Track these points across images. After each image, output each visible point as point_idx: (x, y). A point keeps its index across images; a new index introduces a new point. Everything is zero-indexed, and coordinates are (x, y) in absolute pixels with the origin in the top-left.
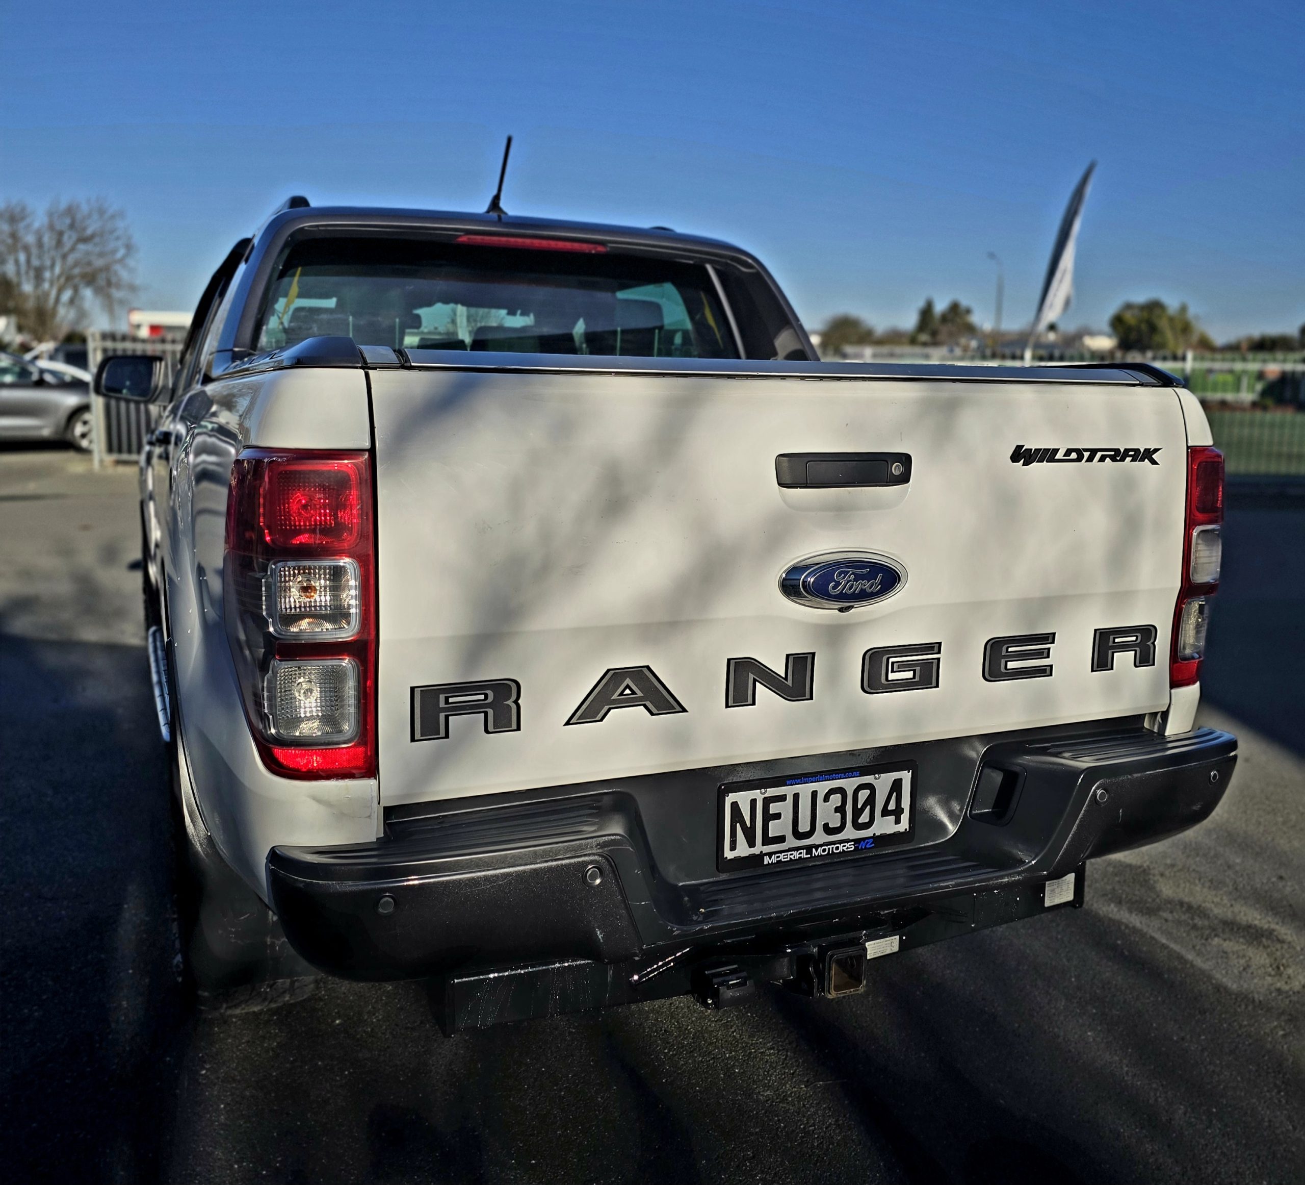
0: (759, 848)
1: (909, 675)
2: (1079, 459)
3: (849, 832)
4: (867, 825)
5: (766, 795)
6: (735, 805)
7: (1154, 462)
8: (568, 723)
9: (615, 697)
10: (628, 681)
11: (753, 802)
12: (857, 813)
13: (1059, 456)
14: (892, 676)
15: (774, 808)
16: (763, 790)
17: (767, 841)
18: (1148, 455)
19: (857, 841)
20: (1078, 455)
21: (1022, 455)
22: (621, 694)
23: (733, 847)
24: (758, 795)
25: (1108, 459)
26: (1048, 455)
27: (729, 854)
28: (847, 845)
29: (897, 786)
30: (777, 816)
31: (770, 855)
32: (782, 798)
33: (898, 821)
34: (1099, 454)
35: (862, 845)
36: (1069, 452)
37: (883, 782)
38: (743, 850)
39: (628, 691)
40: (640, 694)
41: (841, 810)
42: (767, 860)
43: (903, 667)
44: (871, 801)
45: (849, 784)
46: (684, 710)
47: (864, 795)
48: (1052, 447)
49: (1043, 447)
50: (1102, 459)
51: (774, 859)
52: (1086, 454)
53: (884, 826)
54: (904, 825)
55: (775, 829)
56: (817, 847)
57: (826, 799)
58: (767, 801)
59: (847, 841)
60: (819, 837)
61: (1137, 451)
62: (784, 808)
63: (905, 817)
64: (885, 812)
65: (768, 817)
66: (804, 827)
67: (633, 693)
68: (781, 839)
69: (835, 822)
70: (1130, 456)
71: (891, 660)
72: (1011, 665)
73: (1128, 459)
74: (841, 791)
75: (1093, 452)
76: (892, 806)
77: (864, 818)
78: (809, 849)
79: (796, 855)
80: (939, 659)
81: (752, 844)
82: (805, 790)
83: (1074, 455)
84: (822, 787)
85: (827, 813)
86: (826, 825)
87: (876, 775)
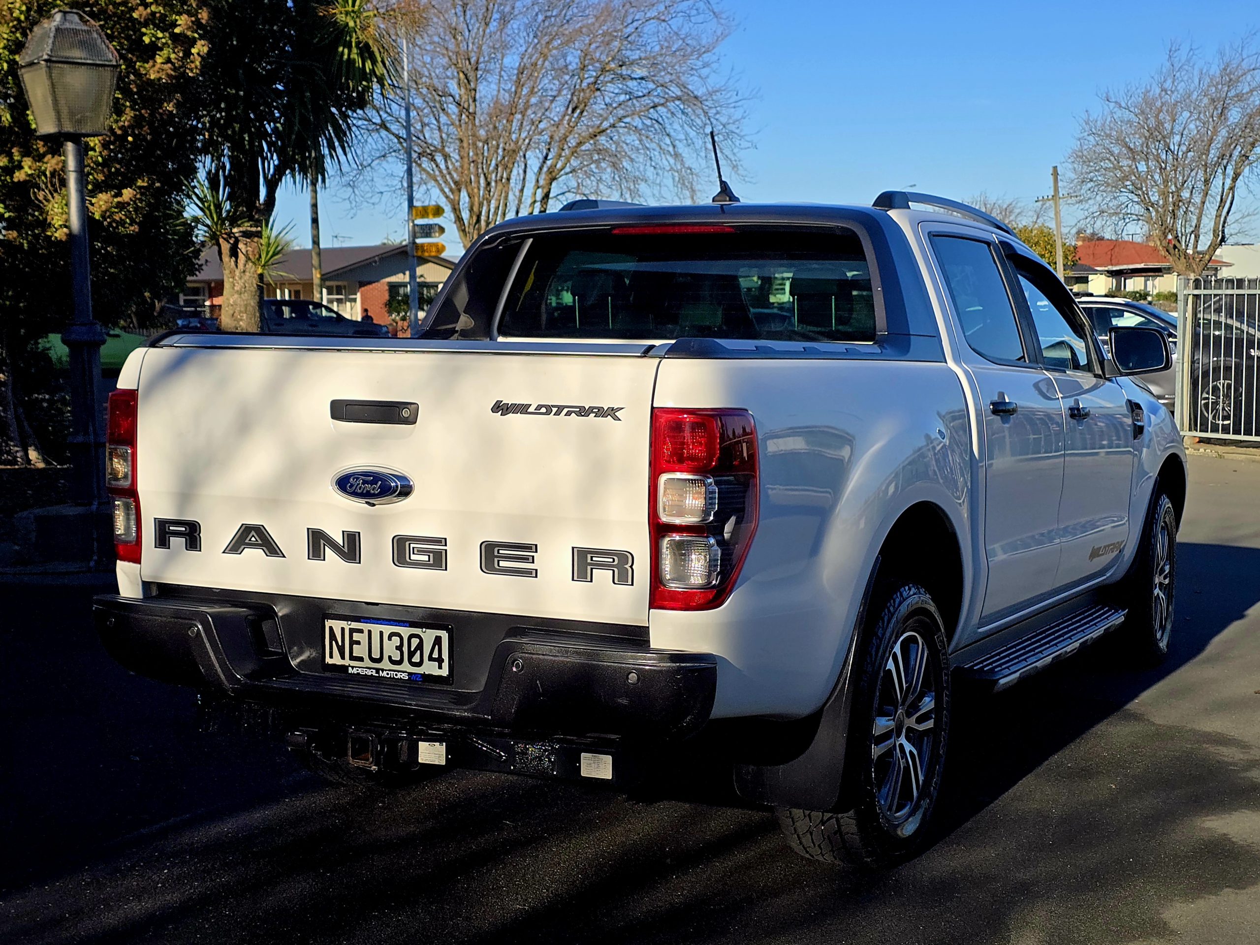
0: (347, 662)
1: (426, 558)
2: (548, 413)
3: (406, 666)
4: (419, 664)
5: (351, 627)
6: (331, 628)
7: (617, 420)
8: (224, 552)
9: (247, 541)
10: (253, 533)
11: (343, 629)
12: (411, 654)
13: (531, 409)
14: (413, 557)
15: (356, 637)
16: (349, 622)
17: (352, 658)
18: (612, 413)
19: (410, 674)
20: (547, 409)
21: (501, 408)
22: (250, 540)
23: (331, 657)
24: (347, 625)
25: (573, 414)
26: (522, 409)
27: (328, 660)
28: (403, 674)
29: (438, 641)
30: (358, 643)
31: (353, 667)
32: (361, 631)
33: (440, 667)
34: (566, 410)
35: (414, 677)
36: (539, 407)
37: (429, 636)
38: (337, 660)
39: (253, 539)
40: (260, 542)
41: (400, 648)
42: (350, 670)
43: (421, 552)
44: (420, 647)
45: (406, 632)
46: (284, 556)
47: (415, 642)
50: (568, 414)
51: (355, 671)
52: (554, 410)
53: (430, 668)
54: (445, 672)
55: (358, 651)
56: (383, 670)
57: (390, 639)
58: (352, 631)
59: (404, 672)
60: (385, 664)
61: (599, 409)
62: (362, 638)
63: (446, 665)
64: (431, 659)
65: (353, 643)
66: (376, 655)
67: (257, 541)
68: (361, 659)
69: (397, 657)
70: (594, 412)
71: (412, 546)
72: (502, 564)
73: (592, 415)
74: (398, 635)
75: (560, 409)
76: (435, 655)
77: (416, 659)
78: (377, 670)
79: (369, 672)
80: (446, 550)
81: (343, 658)
82: (376, 628)
83: (543, 410)
84: (388, 629)
85: (390, 647)
86: (390, 657)
87: (424, 630)
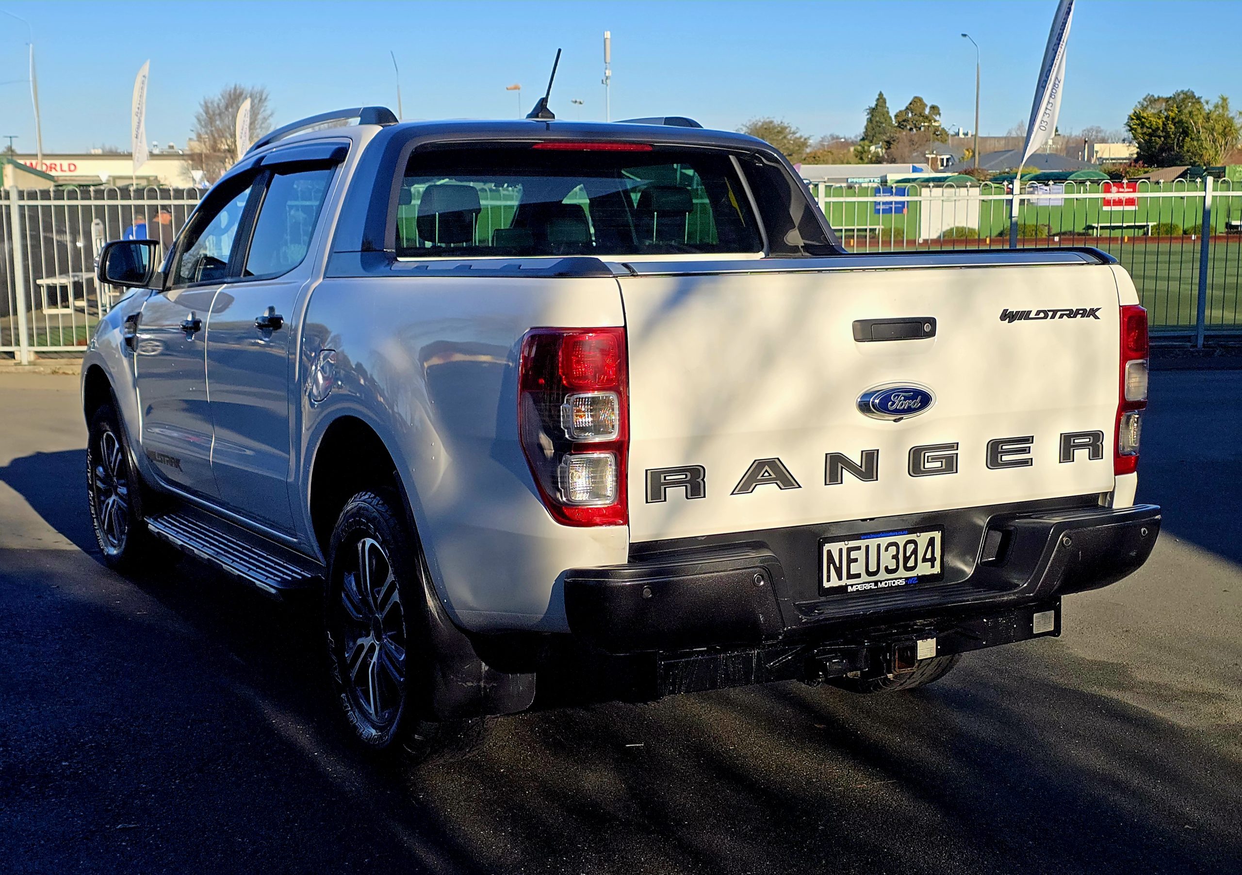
0: (844, 582)
1: (938, 464)
2: (1045, 317)
3: (902, 573)
4: (913, 569)
5: (848, 546)
6: (829, 552)
7: (1097, 318)
8: (732, 494)
9: (759, 478)
10: (767, 468)
11: (841, 550)
12: (906, 559)
13: (1032, 315)
14: (927, 465)
15: (853, 555)
16: (846, 542)
17: (850, 576)
18: (1093, 313)
19: (907, 579)
20: (1045, 314)
21: (1008, 316)
22: (763, 476)
23: (829, 580)
24: (844, 545)
25: (1065, 316)
26: (1025, 315)
27: (826, 585)
28: (901, 581)
29: (932, 542)
30: (856, 560)
31: (852, 586)
32: (859, 548)
33: (933, 566)
34: (1059, 314)
35: (911, 581)
36: (1038, 312)
37: (923, 539)
38: (835, 582)
39: (766, 474)
40: (774, 476)
41: (895, 557)
42: (850, 589)
43: (935, 459)
44: (915, 552)
45: (901, 540)
46: (800, 487)
47: (911, 547)
48: (1027, 310)
49: (1021, 310)
50: (1061, 317)
51: (854, 589)
52: (1050, 314)
53: (924, 569)
54: (937, 570)
55: (855, 569)
56: (881, 582)
57: (886, 549)
58: (849, 550)
59: (901, 578)
60: (882, 575)
61: (1084, 310)
62: (859, 555)
63: (938, 563)
64: (925, 560)
65: (850, 561)
66: (873, 568)
67: (770, 475)
68: (858, 576)
69: (892, 566)
70: (1080, 314)
71: (927, 455)
72: (1005, 458)
73: (1079, 316)
74: (896, 544)
75: (1055, 312)
76: (929, 556)
77: (911, 563)
78: (876, 583)
79: (868, 587)
80: (957, 454)
81: (840, 578)
82: (873, 543)
83: (1042, 315)
84: (884, 541)
85: (887, 560)
86: (886, 568)
87: (918, 534)
